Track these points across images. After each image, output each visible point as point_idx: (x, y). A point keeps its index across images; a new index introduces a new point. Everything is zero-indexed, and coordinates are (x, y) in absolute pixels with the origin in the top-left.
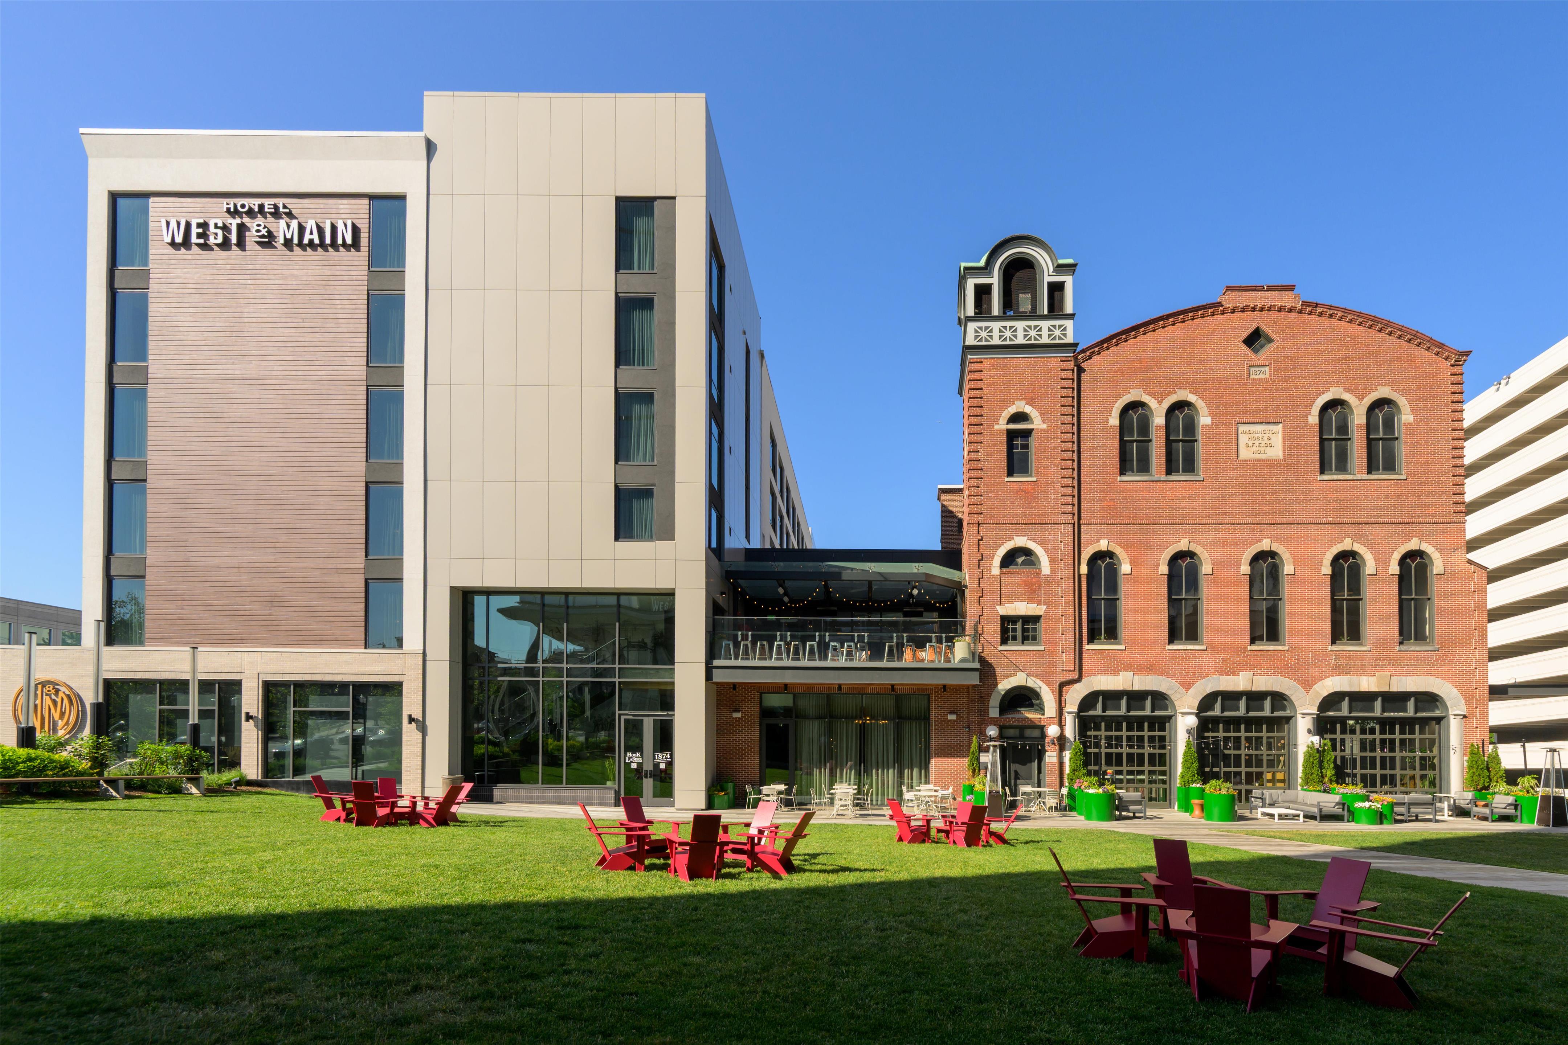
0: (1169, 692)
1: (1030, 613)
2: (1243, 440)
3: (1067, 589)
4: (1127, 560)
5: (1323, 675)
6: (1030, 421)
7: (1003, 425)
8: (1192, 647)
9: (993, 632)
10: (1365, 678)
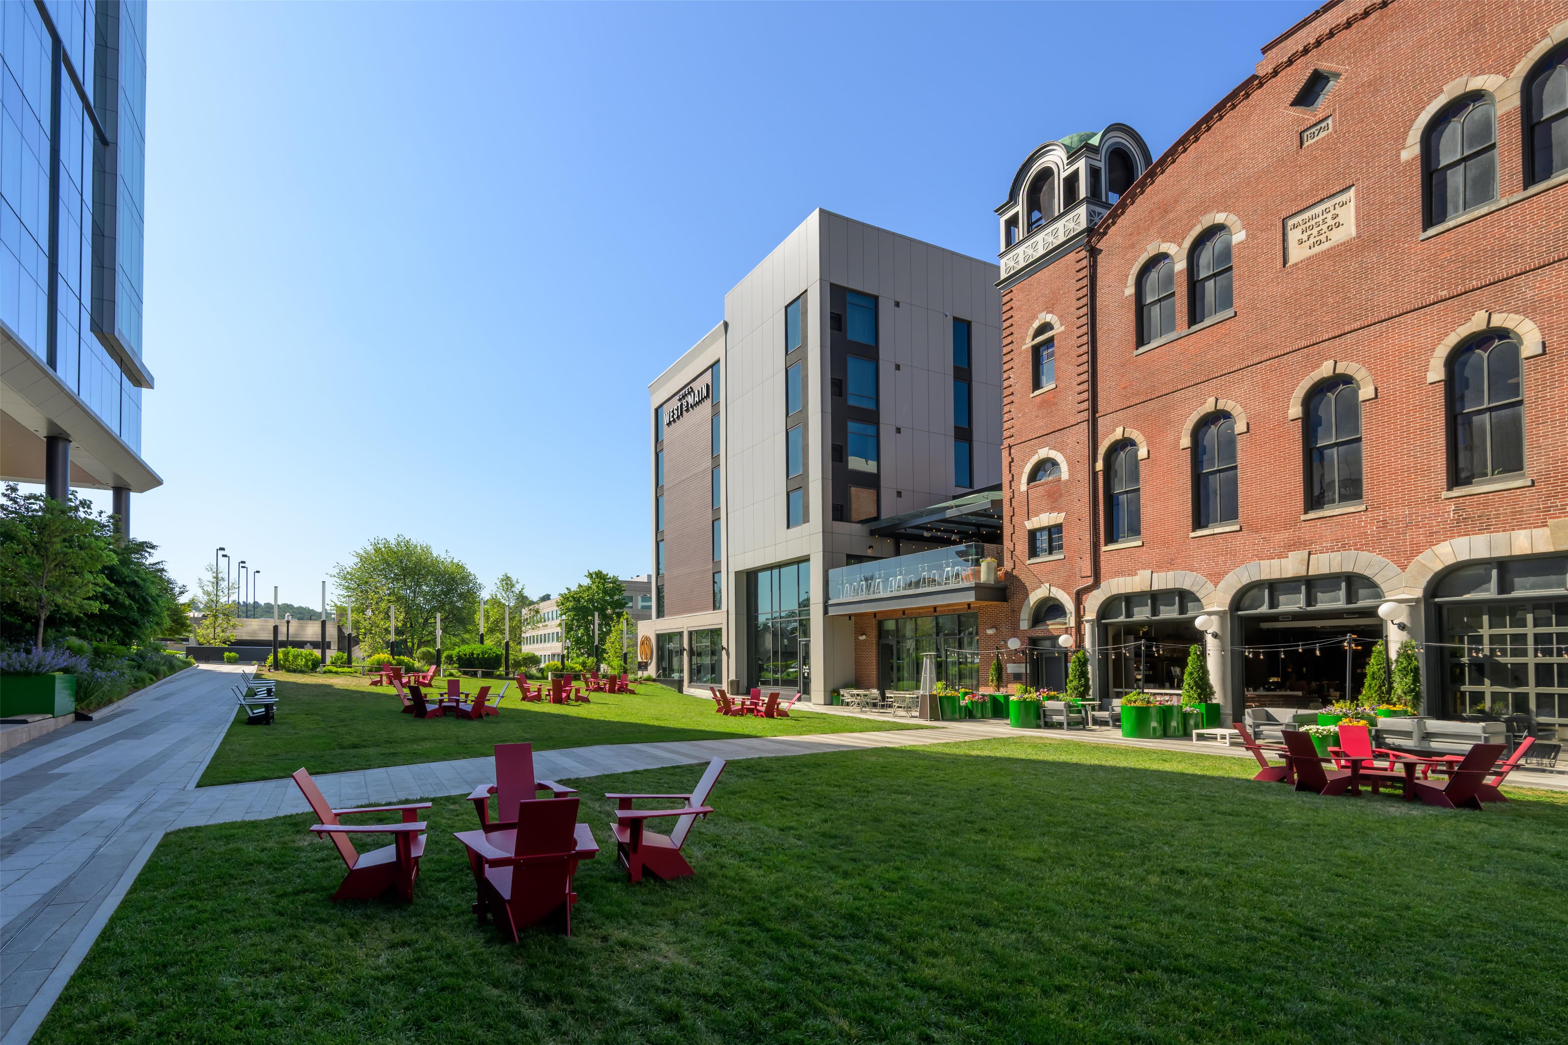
0: (1194, 589)
1: (1052, 523)
2: (1294, 236)
3: (1084, 491)
4: (1145, 443)
5: (1433, 539)
6: (1052, 328)
7: (1029, 343)
8: (1227, 529)
9: (1022, 547)
10: (1523, 532)
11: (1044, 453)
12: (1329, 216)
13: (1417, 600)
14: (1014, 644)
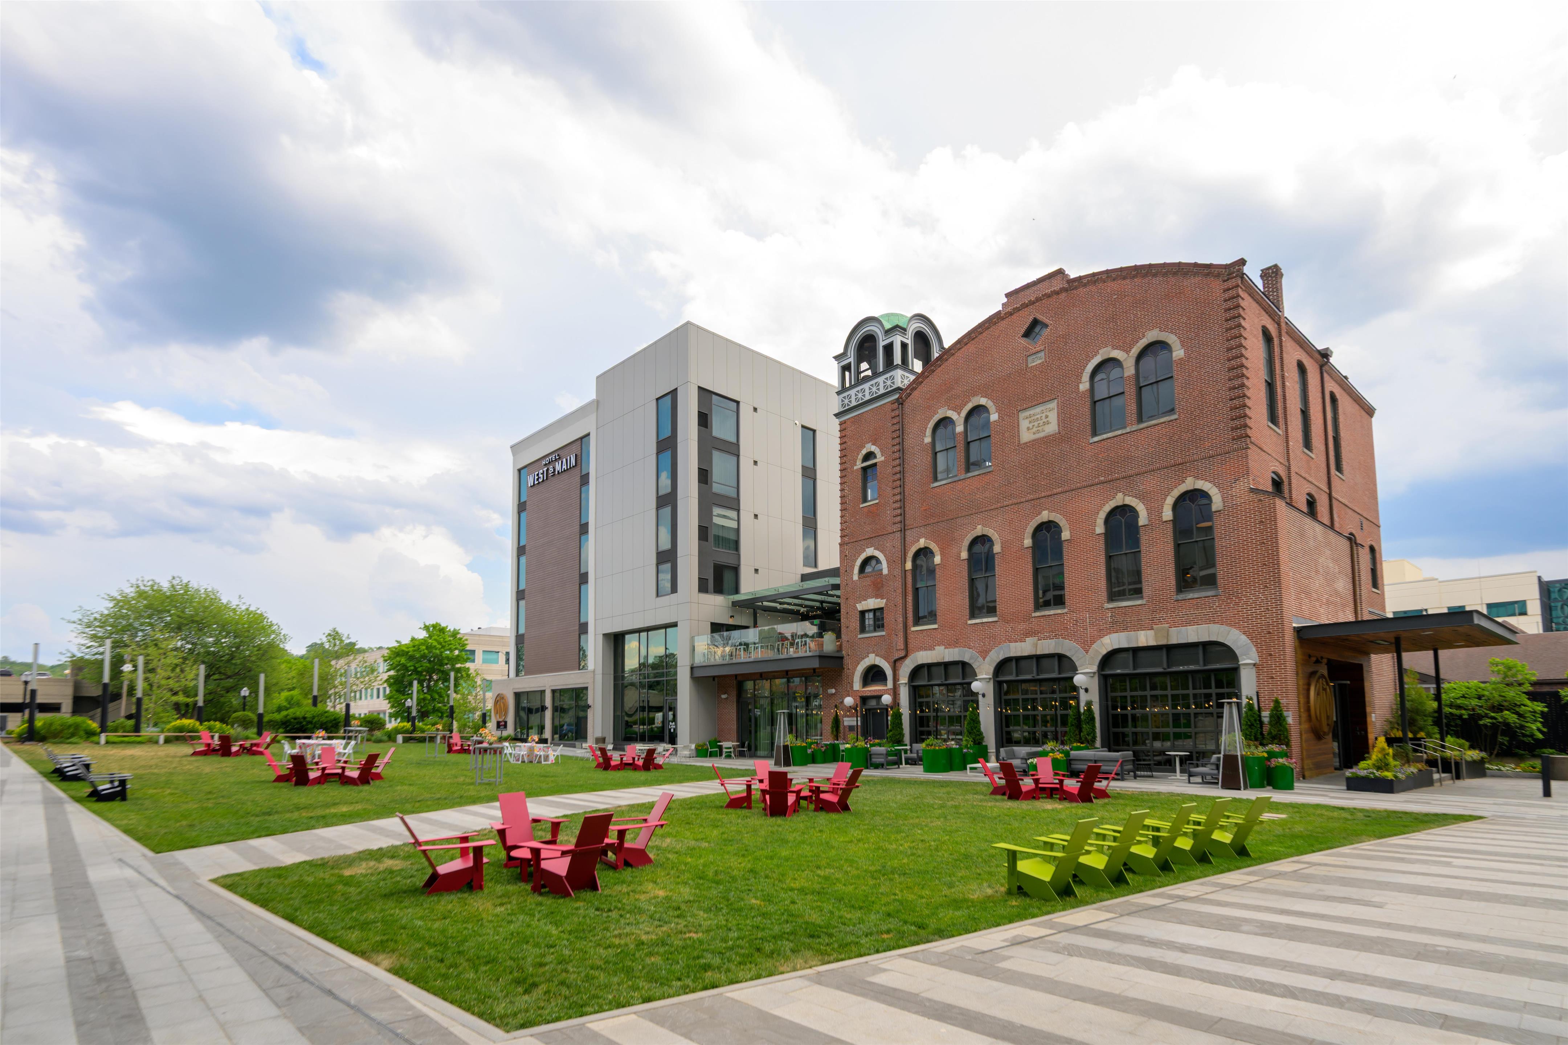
0: (971, 662)
1: (876, 607)
2: (1024, 424)
3: (898, 584)
4: (939, 552)
5: (1102, 633)
6: (875, 457)
7: (859, 465)
8: (990, 620)
9: (855, 624)
10: (1142, 632)
11: (870, 551)
12: (1044, 415)
13: (1094, 673)
14: (849, 701)
